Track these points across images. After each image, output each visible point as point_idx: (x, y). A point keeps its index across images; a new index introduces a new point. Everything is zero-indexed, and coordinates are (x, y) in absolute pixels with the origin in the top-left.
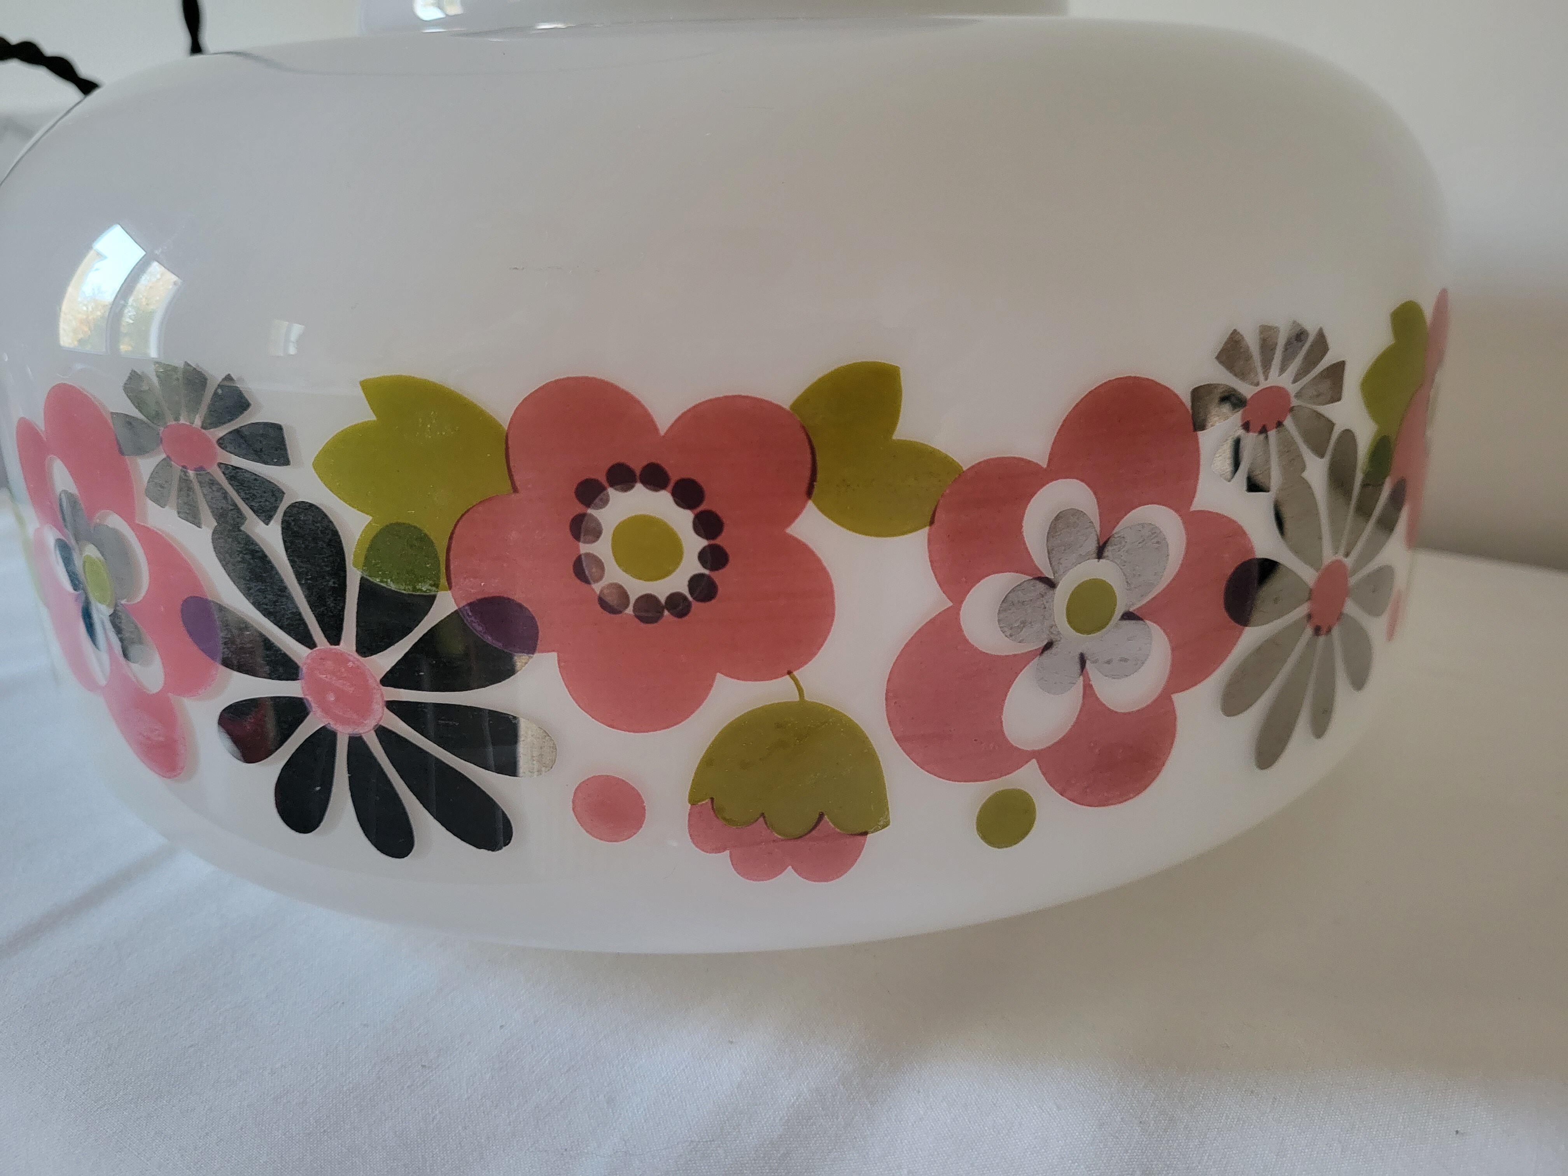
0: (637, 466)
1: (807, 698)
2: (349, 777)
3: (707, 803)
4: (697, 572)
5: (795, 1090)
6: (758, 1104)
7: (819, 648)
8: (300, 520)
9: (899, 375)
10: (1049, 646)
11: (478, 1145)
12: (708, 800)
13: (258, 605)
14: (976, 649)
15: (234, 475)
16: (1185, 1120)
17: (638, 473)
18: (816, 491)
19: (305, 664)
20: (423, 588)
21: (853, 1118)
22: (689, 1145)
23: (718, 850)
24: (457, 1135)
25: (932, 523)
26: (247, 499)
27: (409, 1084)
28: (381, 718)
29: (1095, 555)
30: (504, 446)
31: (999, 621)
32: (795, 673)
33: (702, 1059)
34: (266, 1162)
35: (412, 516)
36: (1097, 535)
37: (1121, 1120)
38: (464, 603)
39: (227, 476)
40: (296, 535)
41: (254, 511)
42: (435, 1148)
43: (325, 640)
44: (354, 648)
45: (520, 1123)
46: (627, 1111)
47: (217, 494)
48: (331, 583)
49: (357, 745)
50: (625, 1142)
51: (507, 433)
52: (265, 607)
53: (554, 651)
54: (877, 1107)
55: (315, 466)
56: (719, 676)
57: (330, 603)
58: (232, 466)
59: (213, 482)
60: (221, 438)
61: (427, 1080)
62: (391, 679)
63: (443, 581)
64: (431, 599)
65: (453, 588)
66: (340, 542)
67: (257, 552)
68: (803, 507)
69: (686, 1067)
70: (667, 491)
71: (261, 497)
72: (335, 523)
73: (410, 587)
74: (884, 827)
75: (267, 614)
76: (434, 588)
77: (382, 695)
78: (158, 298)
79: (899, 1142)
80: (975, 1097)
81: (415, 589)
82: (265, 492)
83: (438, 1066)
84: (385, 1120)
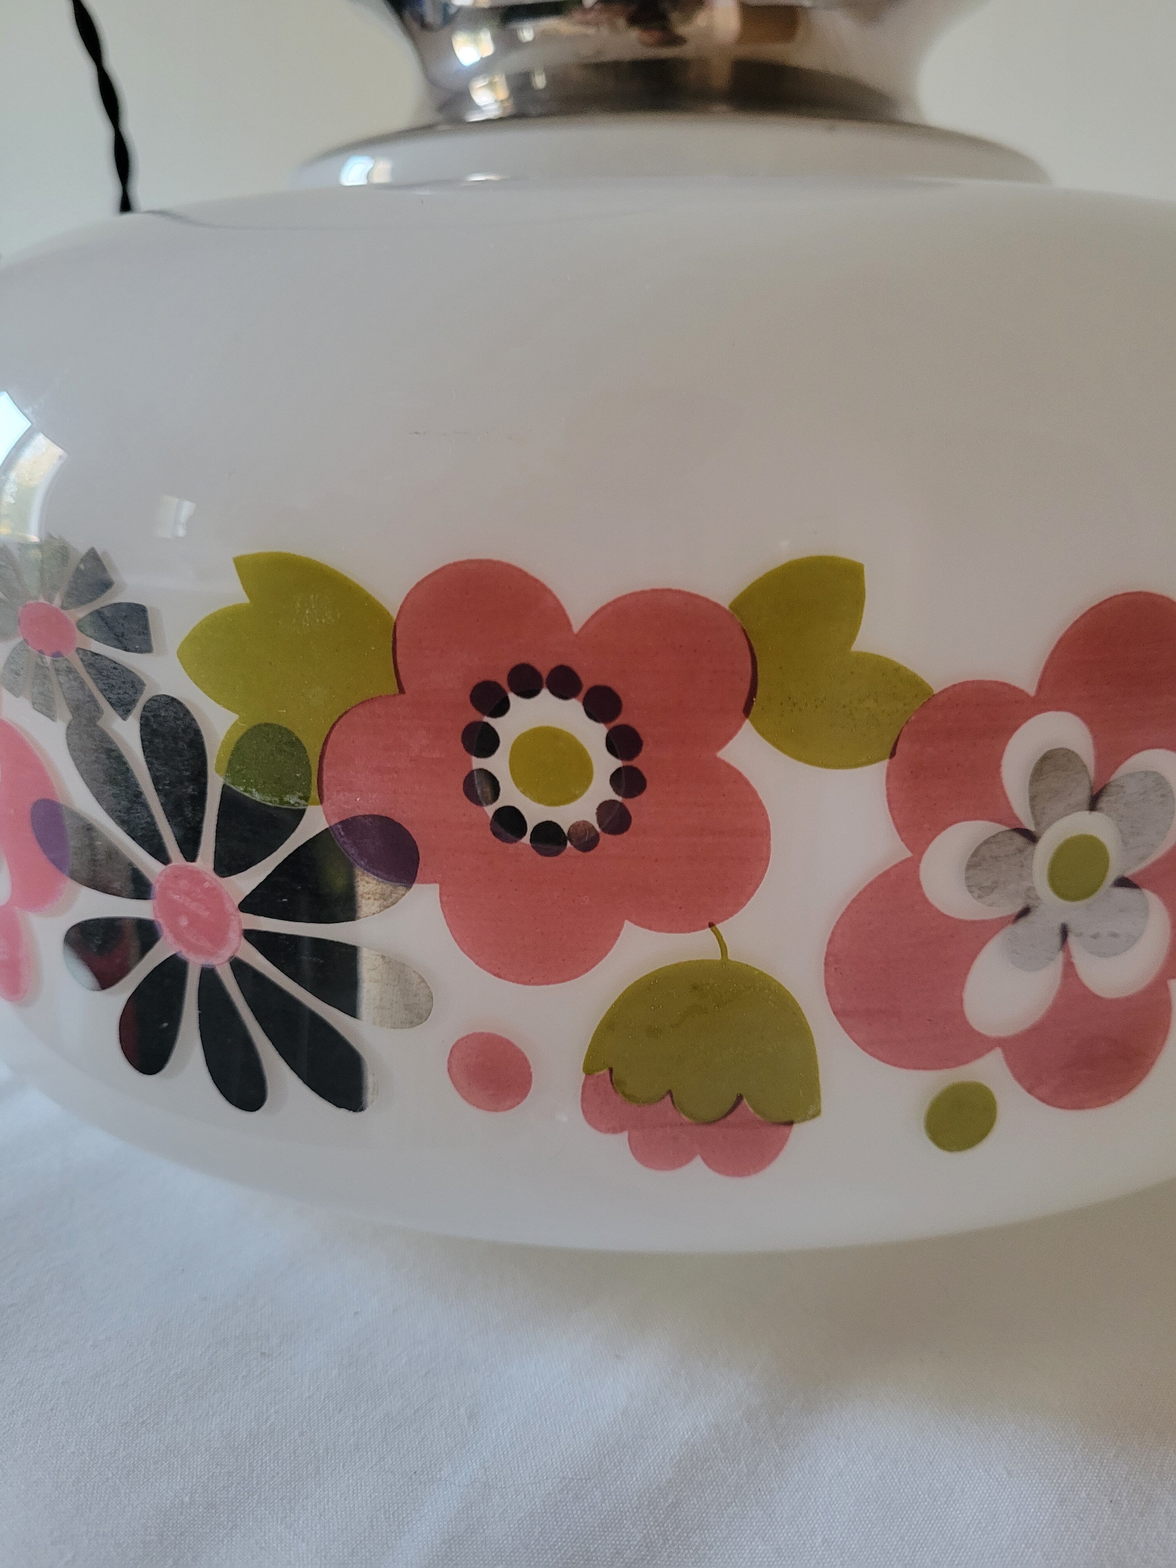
0: (544, 668)
1: (730, 957)
2: (200, 1015)
3: (604, 1074)
4: (607, 798)
5: (690, 1423)
6: (645, 1437)
7: (748, 899)
8: (160, 716)
9: (863, 571)
10: (1025, 912)
11: (315, 1456)
12: (606, 1071)
13: (110, 812)
14: (938, 911)
15: (93, 661)
16: (1167, 1504)
17: (545, 675)
18: (754, 709)
19: (158, 881)
20: (291, 801)
21: (758, 1465)
22: (561, 1482)
23: (614, 1130)
24: (292, 1441)
25: (893, 754)
26: (105, 690)
27: (244, 1373)
28: (237, 950)
29: (1086, 806)
30: (391, 639)
31: (967, 878)
32: (718, 926)
33: (583, 1373)
34: (73, 1453)
35: (282, 717)
36: (1090, 781)
37: (1086, 1497)
38: (337, 821)
39: (86, 663)
40: (154, 733)
41: (112, 704)
42: (266, 1456)
43: (180, 856)
44: (212, 866)
45: (366, 1434)
46: (490, 1431)
47: (74, 683)
48: (190, 790)
49: (209, 976)
50: (485, 1470)
51: (395, 624)
52: (119, 814)
53: (436, 882)
54: (787, 1452)
55: (181, 654)
56: (627, 924)
57: (188, 812)
58: (92, 652)
59: (70, 670)
60: (80, 620)
61: (265, 1371)
62: (249, 905)
63: (314, 793)
64: (300, 814)
65: (325, 802)
66: (202, 744)
67: (113, 751)
68: (739, 727)
69: (564, 1382)
70: (579, 700)
71: (120, 688)
72: (198, 721)
73: (277, 799)
74: (814, 1116)
75: (122, 823)
76: (303, 802)
77: (240, 923)
78: (42, 473)
79: (813, 1500)
80: (907, 1452)
81: (281, 800)
82: (124, 683)
83: (280, 1354)
84: (213, 1415)
